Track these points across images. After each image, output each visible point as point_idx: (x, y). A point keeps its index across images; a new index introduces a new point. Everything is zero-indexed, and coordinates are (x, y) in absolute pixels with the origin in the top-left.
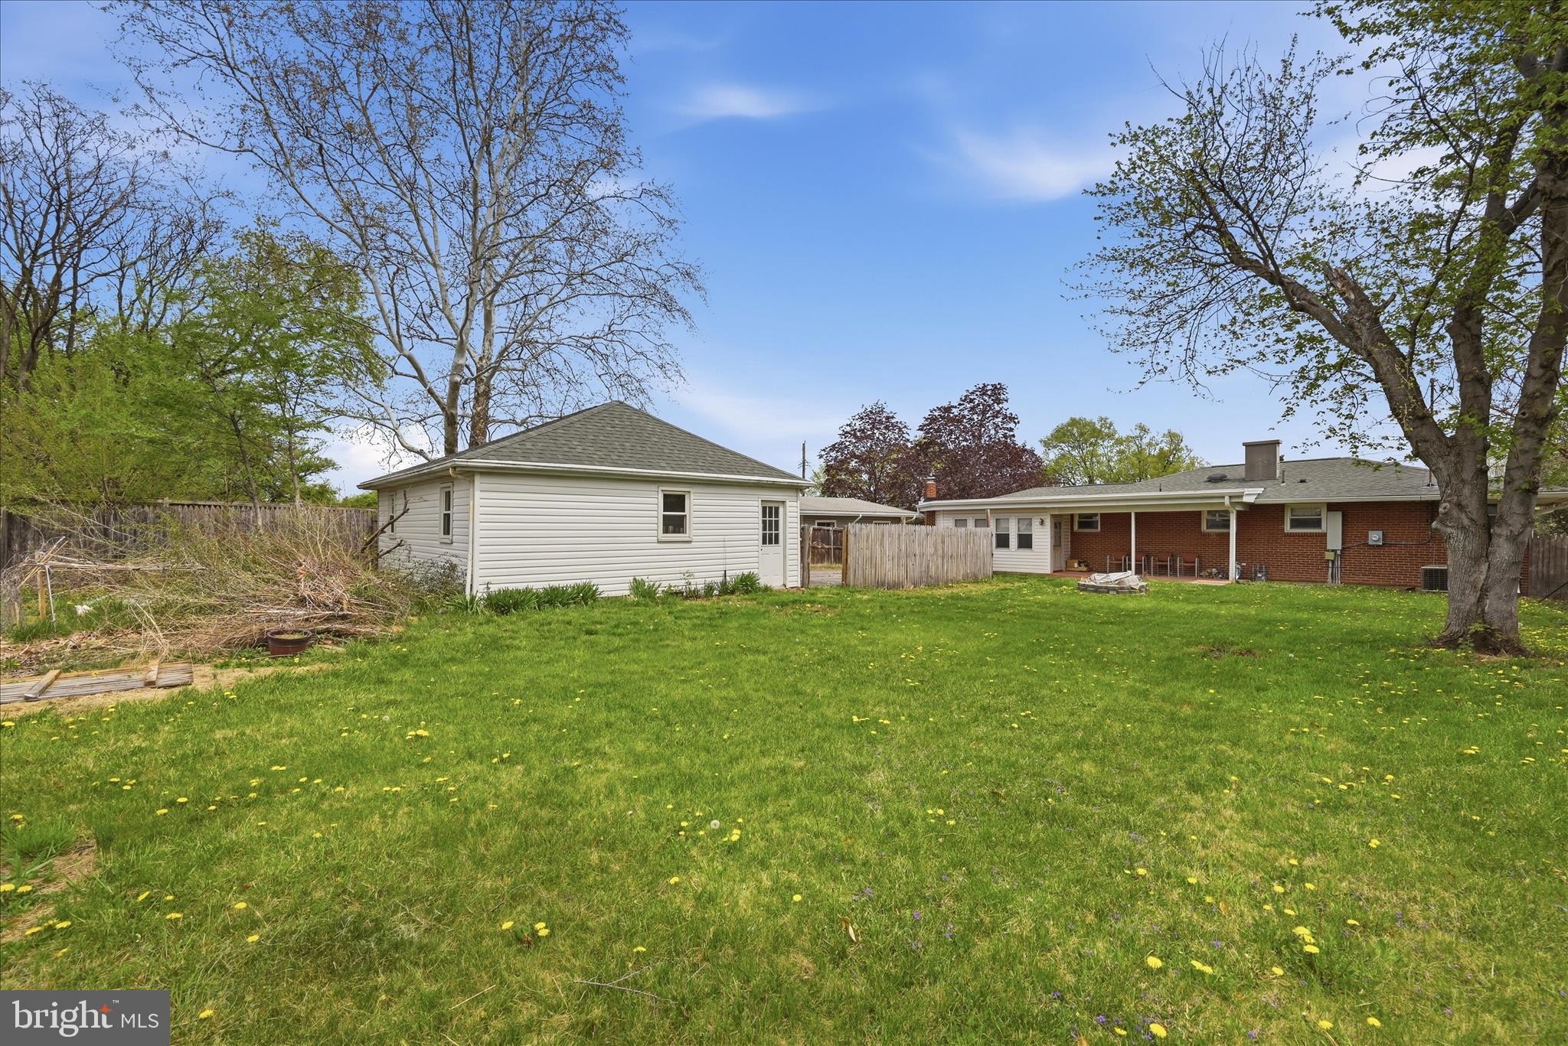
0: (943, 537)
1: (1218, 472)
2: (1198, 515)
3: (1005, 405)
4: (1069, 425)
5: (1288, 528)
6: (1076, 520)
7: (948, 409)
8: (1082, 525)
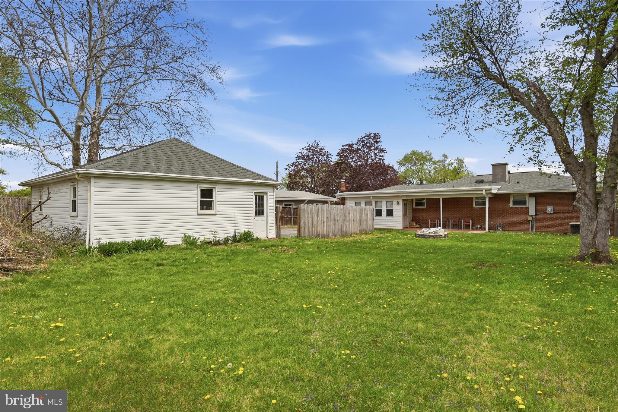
0: (349, 211)
1: (480, 178)
2: (471, 199)
3: (379, 144)
4: (411, 154)
5: (511, 205)
6: (414, 202)
7: (351, 145)
8: (417, 204)
